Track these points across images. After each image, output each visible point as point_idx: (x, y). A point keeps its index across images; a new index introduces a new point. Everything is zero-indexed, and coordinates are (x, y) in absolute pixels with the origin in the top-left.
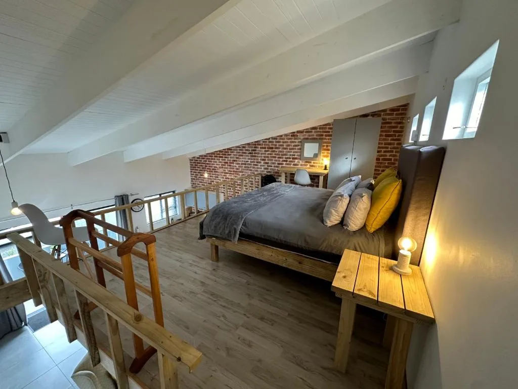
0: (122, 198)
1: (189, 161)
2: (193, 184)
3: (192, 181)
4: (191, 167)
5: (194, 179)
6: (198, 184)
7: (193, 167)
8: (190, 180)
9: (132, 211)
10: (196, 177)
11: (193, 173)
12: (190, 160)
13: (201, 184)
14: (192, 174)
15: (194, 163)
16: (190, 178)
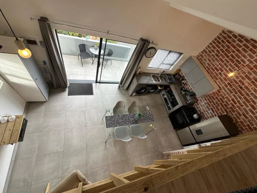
0: (145, 43)
1: (221, 31)
2: (201, 55)
3: (202, 52)
4: (216, 39)
5: (206, 52)
6: (205, 60)
7: (218, 41)
8: (202, 50)
9: (144, 55)
10: (210, 53)
11: (211, 46)
12: (223, 32)
13: (208, 61)
14: (209, 46)
15: (225, 38)
16: (204, 48)
